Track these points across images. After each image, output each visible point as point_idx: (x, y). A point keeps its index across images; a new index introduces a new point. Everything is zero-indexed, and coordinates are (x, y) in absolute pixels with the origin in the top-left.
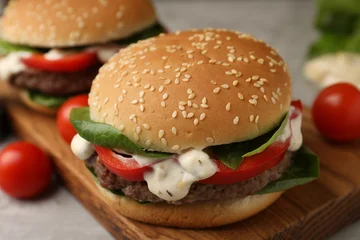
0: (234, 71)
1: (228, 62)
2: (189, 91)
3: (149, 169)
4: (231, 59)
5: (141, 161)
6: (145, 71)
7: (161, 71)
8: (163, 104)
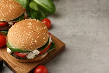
0: (39, 33)
1: (37, 30)
2: (32, 39)
3: (27, 55)
4: (38, 30)
5: (25, 54)
6: (22, 35)
7: (25, 35)
8: (28, 43)
